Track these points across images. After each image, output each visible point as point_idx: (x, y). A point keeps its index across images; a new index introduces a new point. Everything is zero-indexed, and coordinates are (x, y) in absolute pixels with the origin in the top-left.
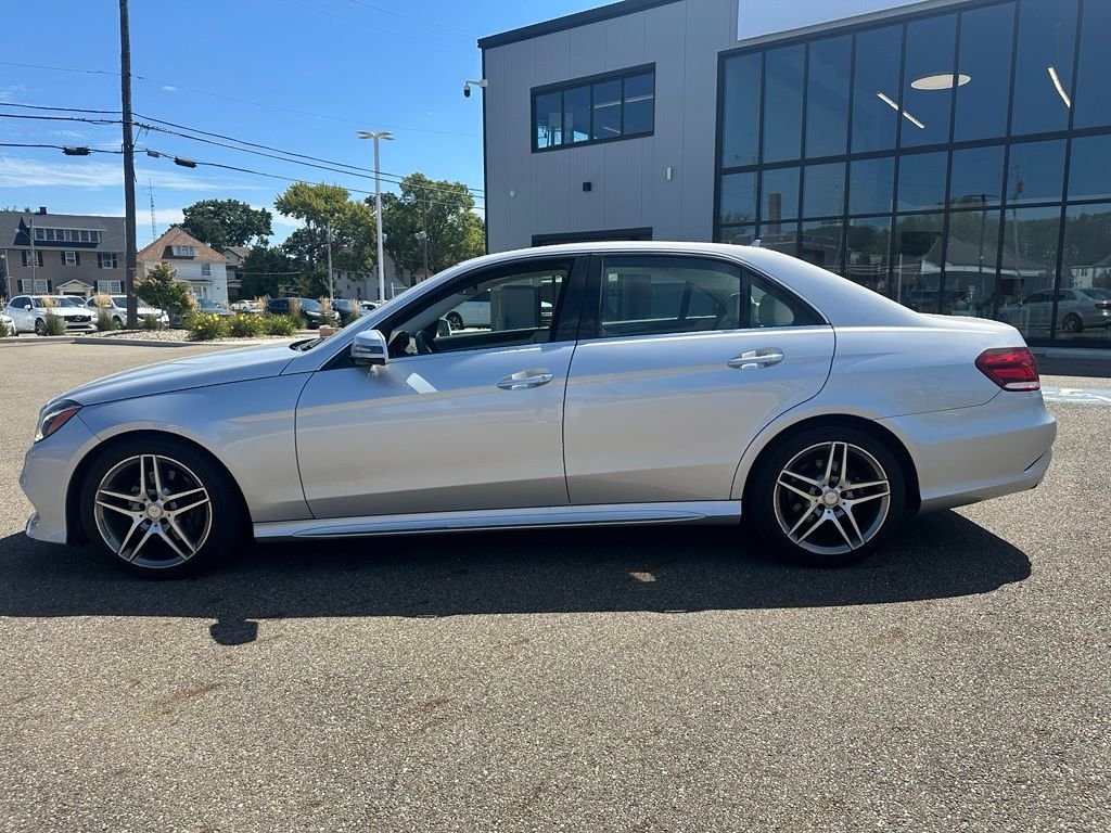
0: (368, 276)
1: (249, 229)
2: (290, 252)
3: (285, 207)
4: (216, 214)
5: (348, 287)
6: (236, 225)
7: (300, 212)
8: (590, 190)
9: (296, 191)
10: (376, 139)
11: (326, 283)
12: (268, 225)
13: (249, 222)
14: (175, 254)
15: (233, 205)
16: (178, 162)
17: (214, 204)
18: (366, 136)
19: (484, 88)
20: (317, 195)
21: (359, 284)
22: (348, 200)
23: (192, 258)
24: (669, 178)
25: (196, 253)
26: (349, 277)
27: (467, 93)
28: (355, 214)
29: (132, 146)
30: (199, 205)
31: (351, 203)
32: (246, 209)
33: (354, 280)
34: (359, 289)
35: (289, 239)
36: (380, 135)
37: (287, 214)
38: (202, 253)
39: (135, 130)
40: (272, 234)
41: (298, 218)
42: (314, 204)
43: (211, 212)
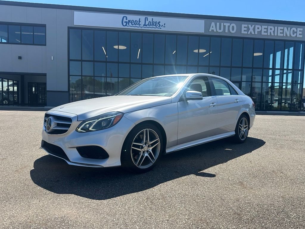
8: (21, 59)
24: (52, 59)
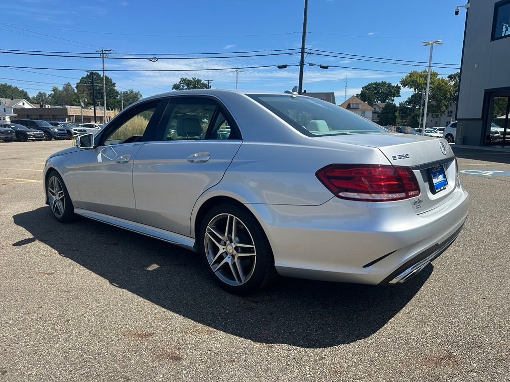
0: (442, 115)
1: (389, 95)
2: (408, 105)
3: (405, 83)
4: (376, 88)
5: (431, 121)
6: (384, 93)
7: (411, 85)
9: (411, 75)
10: (432, 44)
11: (418, 119)
12: (398, 92)
13: (390, 91)
14: (351, 107)
15: (384, 84)
16: (321, 67)
17: (375, 84)
18: (428, 44)
19: (468, 9)
20: (421, 76)
21: (436, 119)
22: (438, 77)
23: (358, 108)
25: (360, 106)
26: (432, 116)
27: (457, 13)
28: (439, 84)
29: (303, 62)
30: (369, 85)
31: (439, 79)
32: (389, 85)
33: (434, 118)
34: (436, 122)
35: (409, 99)
36: (434, 42)
37: (405, 87)
38: (362, 106)
39: (305, 55)
40: (400, 96)
41: (410, 88)
42: (418, 81)
43: (374, 87)
